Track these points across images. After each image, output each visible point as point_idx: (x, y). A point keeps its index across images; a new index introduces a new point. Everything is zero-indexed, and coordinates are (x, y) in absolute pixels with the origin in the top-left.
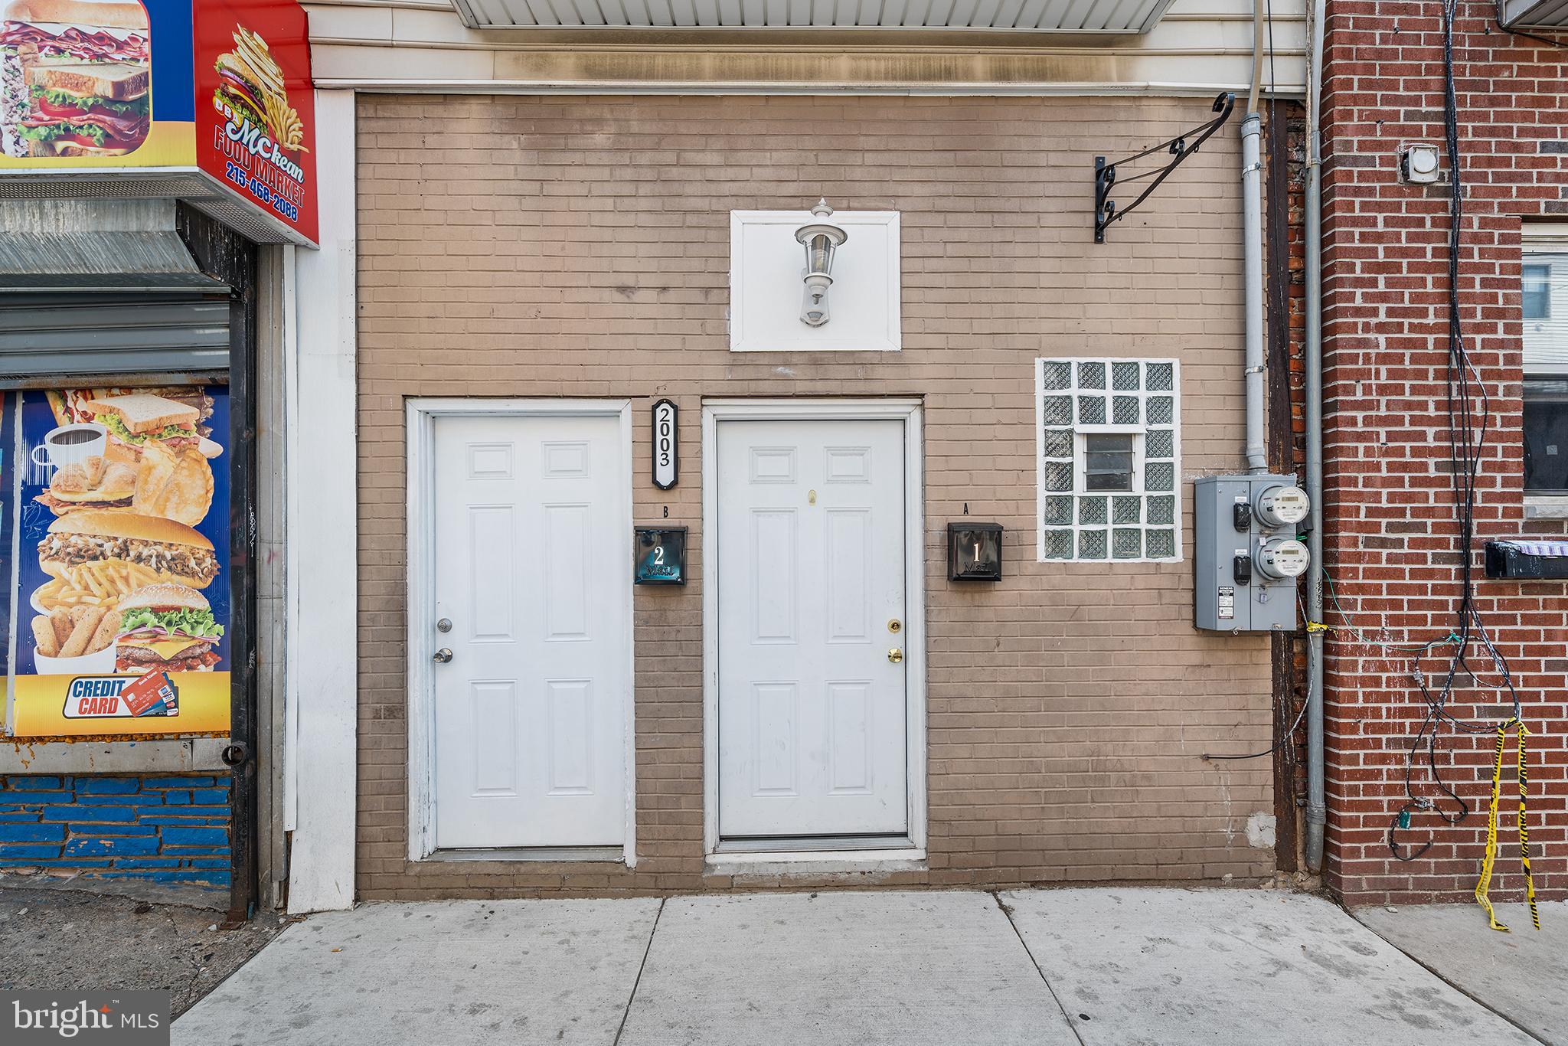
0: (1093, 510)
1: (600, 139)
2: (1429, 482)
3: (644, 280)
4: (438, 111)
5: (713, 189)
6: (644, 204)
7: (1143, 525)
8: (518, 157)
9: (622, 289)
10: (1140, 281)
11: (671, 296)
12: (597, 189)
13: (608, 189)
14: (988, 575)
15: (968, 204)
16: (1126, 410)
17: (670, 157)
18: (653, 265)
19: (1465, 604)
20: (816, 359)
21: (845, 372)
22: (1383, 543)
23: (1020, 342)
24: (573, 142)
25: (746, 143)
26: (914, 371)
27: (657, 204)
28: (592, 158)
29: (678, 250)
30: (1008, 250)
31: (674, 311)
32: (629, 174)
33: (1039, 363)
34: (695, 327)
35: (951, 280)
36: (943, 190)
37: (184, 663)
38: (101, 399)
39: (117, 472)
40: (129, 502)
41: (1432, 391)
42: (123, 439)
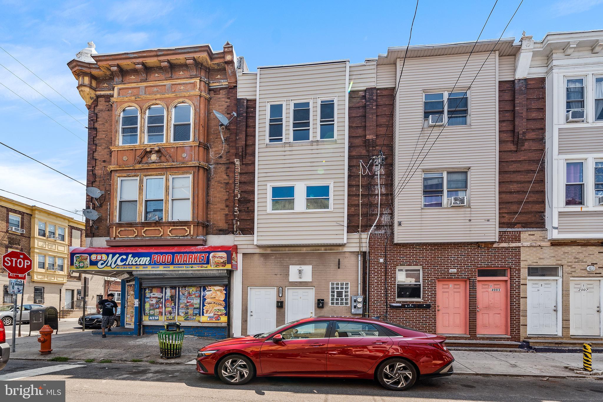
0: (337, 300)
1: (273, 258)
3: (278, 273)
4: (253, 255)
5: (287, 263)
6: (278, 265)
7: (344, 301)
8: (263, 260)
9: (275, 275)
10: (345, 273)
11: (282, 275)
12: (272, 263)
13: (274, 263)
14: (322, 307)
15: (321, 264)
16: (342, 288)
17: (282, 260)
18: (279, 272)
20: (300, 282)
21: (304, 284)
22: (375, 304)
23: (328, 280)
24: (270, 258)
25: (292, 258)
26: (313, 284)
27: (280, 265)
28: (272, 260)
29: (283, 270)
30: (326, 270)
31: (282, 277)
32: (276, 262)
33: (330, 283)
34: (285, 279)
35: (319, 273)
36: (318, 263)
37: (221, 315)
38: (212, 287)
39: (214, 294)
40: (215, 298)
41: (383, 286)
42: (215, 291)
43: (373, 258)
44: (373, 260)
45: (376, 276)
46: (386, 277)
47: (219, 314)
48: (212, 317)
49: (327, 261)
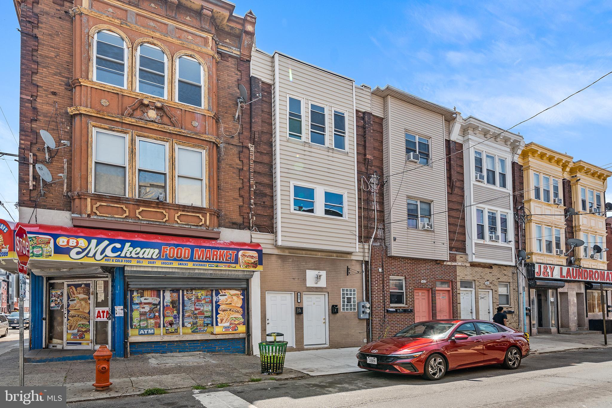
0: (347, 305)
1: (290, 260)
2: (381, 303)
3: (296, 278)
4: (270, 256)
5: (304, 267)
6: (296, 269)
7: (353, 307)
8: (280, 262)
9: (293, 279)
10: (352, 280)
11: (299, 280)
12: (290, 266)
13: (291, 266)
14: (337, 312)
15: (333, 271)
16: (351, 295)
17: (299, 263)
18: (297, 276)
19: (385, 316)
20: (316, 288)
21: (320, 289)
22: (377, 309)
23: (339, 286)
24: (288, 261)
25: (308, 262)
26: (328, 289)
27: (297, 269)
28: (289, 263)
29: (300, 274)
30: (338, 276)
31: (300, 282)
32: (294, 265)
33: (341, 289)
34: (302, 283)
35: (331, 279)
36: (330, 269)
37: (239, 324)
38: (227, 291)
39: (229, 300)
40: (231, 304)
41: (381, 293)
42: (230, 296)
43: (374, 267)
44: (374, 269)
45: (377, 283)
46: (383, 285)
47: (236, 323)
48: (228, 327)
49: (338, 267)
